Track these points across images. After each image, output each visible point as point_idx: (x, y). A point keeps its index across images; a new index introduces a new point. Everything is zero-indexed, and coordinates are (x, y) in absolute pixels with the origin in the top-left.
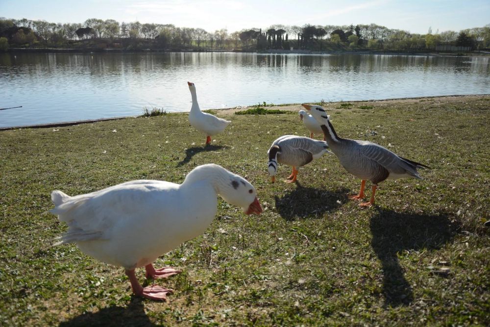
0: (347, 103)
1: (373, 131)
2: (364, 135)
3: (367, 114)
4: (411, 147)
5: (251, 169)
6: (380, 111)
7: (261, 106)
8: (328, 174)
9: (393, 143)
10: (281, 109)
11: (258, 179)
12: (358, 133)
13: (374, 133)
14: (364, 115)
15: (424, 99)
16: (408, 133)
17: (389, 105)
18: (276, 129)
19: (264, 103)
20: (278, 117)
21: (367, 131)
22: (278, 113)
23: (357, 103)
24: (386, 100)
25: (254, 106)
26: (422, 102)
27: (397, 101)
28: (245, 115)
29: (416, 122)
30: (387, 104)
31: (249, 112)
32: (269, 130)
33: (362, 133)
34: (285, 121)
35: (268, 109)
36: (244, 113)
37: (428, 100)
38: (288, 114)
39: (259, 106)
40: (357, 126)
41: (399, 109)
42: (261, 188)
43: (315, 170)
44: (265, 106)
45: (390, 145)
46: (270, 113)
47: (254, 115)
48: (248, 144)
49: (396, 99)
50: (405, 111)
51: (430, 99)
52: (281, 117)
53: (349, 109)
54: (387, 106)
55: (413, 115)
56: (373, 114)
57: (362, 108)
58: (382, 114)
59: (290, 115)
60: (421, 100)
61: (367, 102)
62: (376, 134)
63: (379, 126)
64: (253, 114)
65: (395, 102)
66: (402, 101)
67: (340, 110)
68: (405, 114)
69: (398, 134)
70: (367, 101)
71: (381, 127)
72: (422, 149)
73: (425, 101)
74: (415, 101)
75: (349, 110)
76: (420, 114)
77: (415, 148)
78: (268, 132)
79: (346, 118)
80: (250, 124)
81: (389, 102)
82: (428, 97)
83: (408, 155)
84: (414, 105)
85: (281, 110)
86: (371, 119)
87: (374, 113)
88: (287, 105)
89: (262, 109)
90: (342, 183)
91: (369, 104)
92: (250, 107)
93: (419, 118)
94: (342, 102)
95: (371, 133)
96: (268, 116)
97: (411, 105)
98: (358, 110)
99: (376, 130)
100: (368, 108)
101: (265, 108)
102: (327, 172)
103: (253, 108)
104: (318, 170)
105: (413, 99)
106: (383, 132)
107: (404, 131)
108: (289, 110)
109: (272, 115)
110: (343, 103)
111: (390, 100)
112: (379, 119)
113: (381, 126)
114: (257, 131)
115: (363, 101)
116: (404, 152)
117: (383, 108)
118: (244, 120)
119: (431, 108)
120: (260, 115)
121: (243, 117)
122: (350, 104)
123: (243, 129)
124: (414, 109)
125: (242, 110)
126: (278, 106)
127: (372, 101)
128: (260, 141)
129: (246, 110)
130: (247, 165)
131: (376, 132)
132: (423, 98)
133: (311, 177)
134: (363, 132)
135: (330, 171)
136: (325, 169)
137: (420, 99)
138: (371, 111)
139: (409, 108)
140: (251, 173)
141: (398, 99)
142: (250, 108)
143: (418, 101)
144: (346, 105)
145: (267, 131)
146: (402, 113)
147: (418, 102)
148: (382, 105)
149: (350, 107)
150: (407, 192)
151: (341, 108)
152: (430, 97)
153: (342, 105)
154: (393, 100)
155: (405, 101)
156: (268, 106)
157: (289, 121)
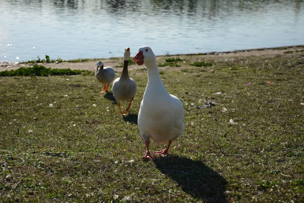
0: (175, 58)
1: (209, 101)
2: (195, 106)
3: (204, 74)
4: (263, 123)
5: (18, 164)
6: (223, 69)
7: (42, 62)
8: (136, 168)
9: (237, 119)
10: (73, 67)
11: (28, 180)
12: (187, 104)
13: (210, 103)
14: (198, 76)
15: (292, 50)
16: (261, 103)
17: (237, 61)
18: (63, 99)
19: (47, 57)
20: (68, 80)
21: (200, 101)
22: (67, 74)
23: (189, 57)
24: (235, 52)
25: (29, 62)
26: (288, 54)
27: (250, 54)
28: (13, 77)
29: (274, 86)
30: (234, 58)
31: (21, 72)
32: (53, 101)
33: (192, 104)
34: (78, 86)
35: (53, 67)
36: (12, 74)
37: (297, 51)
38: (84, 75)
39: (38, 62)
40: (187, 93)
41: (251, 65)
42: (32, 194)
43: (116, 162)
44: (48, 61)
45: (231, 121)
46: (55, 73)
47: (29, 78)
48: (16, 124)
49: (248, 51)
50: (261, 69)
51: (300, 49)
52: (73, 80)
53: (177, 66)
54: (235, 61)
55: (271, 75)
56: (212, 75)
57: (197, 66)
58: (226, 74)
59: (87, 77)
60: (286, 51)
61: (206, 56)
62: (214, 105)
63: (219, 93)
64: (27, 75)
65: (246, 54)
66: (258, 54)
67: (163, 69)
68: (259, 73)
69: (245, 105)
70: (205, 54)
71: (222, 95)
72: (277, 128)
73: (292, 52)
74: (276, 52)
75: (177, 69)
76: (281, 74)
77: (268, 125)
78: (51, 105)
79: (171, 81)
80: (21, 93)
81: (238, 55)
82: (298, 47)
83: (256, 136)
84: (274, 58)
85: (72, 69)
86: (208, 82)
87: (213, 72)
88: (83, 61)
89: (42, 68)
90: (155, 180)
91: (207, 59)
92: (23, 63)
93: (280, 80)
94: (168, 55)
95: (206, 104)
96: (52, 78)
97: (270, 59)
98: (190, 68)
99: (213, 98)
100: (205, 65)
101: (47, 66)
102: (134, 164)
103: (28, 66)
104: (121, 162)
105: (274, 49)
106: (225, 102)
107: (255, 100)
108: (86, 69)
109: (59, 78)
110: (168, 58)
111: (240, 51)
112: (221, 82)
113: (223, 92)
114: (33, 102)
115: (200, 54)
116: (250, 131)
117: (228, 64)
118: (12, 86)
119: (300, 63)
120: (38, 77)
121: (11, 80)
122: (179, 60)
123: (10, 99)
124: (273, 65)
125: (9, 69)
126: (70, 61)
127: (213, 53)
128: (36, 120)
129: (15, 69)
130: (12, 159)
131: (213, 103)
132: (291, 47)
133: (109, 174)
134: (194, 102)
135: (138, 163)
136: (132, 161)
137: (285, 48)
138: (210, 69)
139: (267, 64)
140: (17, 171)
141: (253, 50)
142: (23, 65)
143: (281, 52)
144: (173, 60)
145: (49, 103)
146: (255, 71)
147: (281, 54)
148: (226, 60)
149: (178, 63)
150: (247, 192)
151: (165, 65)
152: (301, 46)
153: (167, 61)
154: (244, 51)
155: (263, 53)
156: (53, 62)
157: (85, 86)
